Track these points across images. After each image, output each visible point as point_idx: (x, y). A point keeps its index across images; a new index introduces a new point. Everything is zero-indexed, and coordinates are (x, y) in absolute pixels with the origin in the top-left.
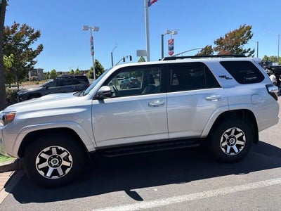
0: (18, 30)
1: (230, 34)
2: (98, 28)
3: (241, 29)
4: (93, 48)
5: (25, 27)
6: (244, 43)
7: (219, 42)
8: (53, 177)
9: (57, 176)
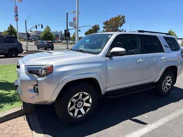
7: (106, 23)
8: (78, 116)
9: (81, 115)
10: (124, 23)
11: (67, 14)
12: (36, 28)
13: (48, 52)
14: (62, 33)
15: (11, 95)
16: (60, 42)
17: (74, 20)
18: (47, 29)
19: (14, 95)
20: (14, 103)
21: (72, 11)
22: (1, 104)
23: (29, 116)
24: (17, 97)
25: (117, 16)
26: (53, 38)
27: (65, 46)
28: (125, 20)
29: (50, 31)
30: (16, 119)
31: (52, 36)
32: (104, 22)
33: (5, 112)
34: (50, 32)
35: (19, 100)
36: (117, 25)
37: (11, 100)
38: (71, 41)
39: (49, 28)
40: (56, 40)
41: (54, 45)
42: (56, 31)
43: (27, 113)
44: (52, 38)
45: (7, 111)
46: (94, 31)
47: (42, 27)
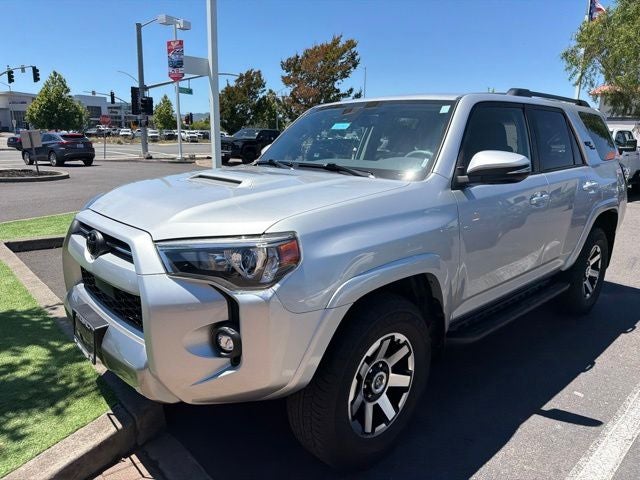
1: (313, 51)
3: (336, 42)
6: (345, 75)
7: (291, 65)
8: (377, 429)
9: (384, 425)
10: (355, 66)
11: (139, 26)
12: (11, 80)
13: (200, 177)
14: (116, 100)
15: (30, 369)
16: (108, 134)
17: (169, 51)
18: (54, 83)
19: (44, 367)
20: (68, 405)
21: (162, 18)
22: (10, 419)
23: (154, 458)
24: (64, 377)
25: (330, 42)
26: (80, 118)
27: (134, 151)
28: (357, 58)
29: (68, 91)
30: (100, 477)
31: (77, 112)
32: (285, 61)
33: (47, 456)
34: (65, 96)
35: (82, 390)
36: (332, 73)
37: (44, 394)
38: (150, 130)
39: (62, 82)
40: (92, 126)
41: (94, 145)
42: (94, 93)
43: (140, 444)
44: (77, 120)
45: (56, 449)
46: (245, 93)
47: (36, 78)
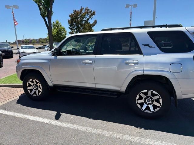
0: (83, 11)
2: (136, 5)
4: (131, 20)
5: (87, 9)
9: (35, 95)
